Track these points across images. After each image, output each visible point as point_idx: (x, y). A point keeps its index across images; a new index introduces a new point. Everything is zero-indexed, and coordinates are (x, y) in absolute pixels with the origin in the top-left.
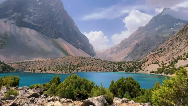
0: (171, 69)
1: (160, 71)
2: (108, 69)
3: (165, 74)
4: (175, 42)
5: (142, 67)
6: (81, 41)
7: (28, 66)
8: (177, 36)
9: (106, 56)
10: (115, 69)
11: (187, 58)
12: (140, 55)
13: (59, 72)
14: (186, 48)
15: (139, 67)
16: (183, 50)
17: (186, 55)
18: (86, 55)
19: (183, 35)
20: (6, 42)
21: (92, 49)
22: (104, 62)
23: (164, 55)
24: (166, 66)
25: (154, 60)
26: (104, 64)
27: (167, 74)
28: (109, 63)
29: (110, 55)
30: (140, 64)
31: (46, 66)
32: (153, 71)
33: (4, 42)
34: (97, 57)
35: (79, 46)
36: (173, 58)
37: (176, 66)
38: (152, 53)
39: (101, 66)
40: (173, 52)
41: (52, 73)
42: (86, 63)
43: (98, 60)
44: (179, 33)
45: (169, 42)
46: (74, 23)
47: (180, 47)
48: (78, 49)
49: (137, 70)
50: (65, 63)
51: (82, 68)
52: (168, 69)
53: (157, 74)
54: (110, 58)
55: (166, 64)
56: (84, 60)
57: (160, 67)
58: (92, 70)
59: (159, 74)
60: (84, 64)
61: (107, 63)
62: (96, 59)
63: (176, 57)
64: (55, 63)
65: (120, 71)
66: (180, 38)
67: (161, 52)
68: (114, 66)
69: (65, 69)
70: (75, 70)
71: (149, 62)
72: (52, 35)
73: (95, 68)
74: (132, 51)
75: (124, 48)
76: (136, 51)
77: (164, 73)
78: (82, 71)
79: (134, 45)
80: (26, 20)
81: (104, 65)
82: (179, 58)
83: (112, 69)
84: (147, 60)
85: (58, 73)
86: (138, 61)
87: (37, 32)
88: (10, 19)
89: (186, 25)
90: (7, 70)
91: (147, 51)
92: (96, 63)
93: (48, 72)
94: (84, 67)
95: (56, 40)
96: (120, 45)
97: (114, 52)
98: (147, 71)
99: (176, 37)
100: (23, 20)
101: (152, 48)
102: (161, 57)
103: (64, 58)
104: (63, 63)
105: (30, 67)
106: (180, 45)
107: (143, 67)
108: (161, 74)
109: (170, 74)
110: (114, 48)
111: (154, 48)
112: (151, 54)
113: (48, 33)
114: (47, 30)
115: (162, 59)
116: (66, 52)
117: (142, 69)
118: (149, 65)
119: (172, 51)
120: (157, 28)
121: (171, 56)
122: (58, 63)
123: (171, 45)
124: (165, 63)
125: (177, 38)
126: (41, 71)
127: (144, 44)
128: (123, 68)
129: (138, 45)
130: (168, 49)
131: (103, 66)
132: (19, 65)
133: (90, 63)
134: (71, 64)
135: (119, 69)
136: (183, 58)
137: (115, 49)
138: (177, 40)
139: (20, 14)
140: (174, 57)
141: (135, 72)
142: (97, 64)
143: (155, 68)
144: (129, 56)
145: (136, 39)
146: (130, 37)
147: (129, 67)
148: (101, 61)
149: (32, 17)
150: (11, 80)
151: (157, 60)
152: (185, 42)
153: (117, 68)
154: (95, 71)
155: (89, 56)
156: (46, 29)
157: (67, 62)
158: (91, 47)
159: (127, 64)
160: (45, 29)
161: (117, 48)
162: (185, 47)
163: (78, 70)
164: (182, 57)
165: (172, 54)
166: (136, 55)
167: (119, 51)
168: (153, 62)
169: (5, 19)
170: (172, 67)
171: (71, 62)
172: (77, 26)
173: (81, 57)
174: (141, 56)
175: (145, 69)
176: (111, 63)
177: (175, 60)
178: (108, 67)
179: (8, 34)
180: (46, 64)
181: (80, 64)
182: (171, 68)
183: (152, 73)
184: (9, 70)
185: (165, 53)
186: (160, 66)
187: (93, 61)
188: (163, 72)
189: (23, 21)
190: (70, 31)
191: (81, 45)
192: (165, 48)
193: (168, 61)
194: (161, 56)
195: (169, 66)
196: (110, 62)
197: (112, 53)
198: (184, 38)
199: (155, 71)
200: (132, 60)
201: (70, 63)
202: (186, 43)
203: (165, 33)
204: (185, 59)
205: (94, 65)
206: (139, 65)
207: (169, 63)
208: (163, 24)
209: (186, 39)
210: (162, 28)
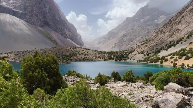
1: (146, 60)
2: (99, 58)
3: (150, 62)
5: (129, 56)
6: (69, 31)
7: (18, 57)
8: (162, 29)
10: (106, 58)
12: (126, 45)
14: (168, 40)
15: (127, 56)
16: (166, 42)
17: (168, 46)
21: (80, 39)
22: (95, 52)
24: (150, 56)
26: (96, 54)
27: (152, 62)
28: (100, 53)
29: (98, 45)
32: (139, 60)
35: (67, 36)
36: (156, 48)
37: (160, 55)
38: (139, 44)
39: (93, 56)
40: (157, 43)
45: (154, 34)
47: (163, 39)
49: (125, 59)
50: (56, 53)
52: (153, 58)
53: (143, 62)
55: (150, 53)
56: (75, 50)
57: (145, 57)
58: (85, 60)
59: (145, 62)
60: (76, 53)
61: (97, 53)
62: (87, 49)
63: (159, 47)
65: (110, 60)
66: (164, 31)
67: (147, 43)
68: (104, 56)
70: (68, 60)
71: (135, 52)
72: (37, 23)
73: (87, 57)
75: (112, 38)
76: (122, 41)
77: (149, 61)
78: (76, 61)
79: (121, 36)
81: (95, 55)
82: (162, 49)
83: (103, 58)
84: (134, 50)
86: (126, 51)
89: (171, 19)
91: (132, 41)
92: (87, 53)
96: (107, 35)
97: (102, 42)
99: (160, 29)
101: (137, 39)
103: (54, 48)
104: (54, 53)
107: (130, 56)
108: (146, 63)
109: (155, 63)
111: (139, 39)
112: (137, 45)
113: (33, 21)
116: (55, 42)
117: (129, 58)
118: (135, 54)
120: (143, 20)
121: (155, 47)
123: (156, 36)
125: (162, 31)
127: (131, 35)
128: (113, 58)
129: (124, 36)
131: (95, 56)
132: (8, 56)
133: (81, 53)
134: (63, 55)
135: (109, 59)
136: (165, 48)
137: (103, 39)
141: (123, 61)
142: (89, 54)
144: (116, 46)
145: (123, 30)
146: (117, 27)
153: (107, 57)
155: (78, 46)
156: (30, 16)
160: (28, 16)
161: (105, 38)
166: (122, 45)
167: (106, 41)
168: (139, 52)
171: (63, 52)
173: (72, 47)
175: (132, 58)
178: (100, 57)
181: (72, 54)
182: (155, 57)
183: (138, 62)
185: (150, 44)
186: (145, 55)
191: (70, 35)
192: (150, 39)
193: (152, 51)
194: (146, 47)
195: (153, 55)
197: (100, 43)
198: (168, 31)
199: (142, 60)
200: (118, 50)
203: (150, 25)
204: (166, 50)
205: (86, 55)
206: (127, 54)
207: (153, 53)
208: (149, 16)
209: (169, 32)
210: (147, 20)
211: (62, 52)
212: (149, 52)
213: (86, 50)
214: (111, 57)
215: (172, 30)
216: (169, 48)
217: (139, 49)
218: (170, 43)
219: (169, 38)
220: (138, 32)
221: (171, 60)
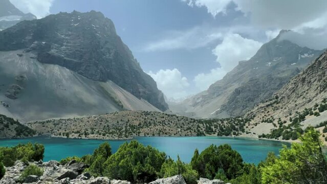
0: (294, 131)
1: (275, 134)
2: (188, 131)
3: (283, 139)
4: (300, 85)
5: (245, 127)
6: (144, 86)
7: (58, 127)
8: (304, 76)
9: (186, 109)
10: (200, 130)
11: (320, 112)
12: (242, 107)
13: (108, 136)
14: (319, 95)
15: (240, 128)
16: (314, 99)
17: (319, 107)
18: (152, 108)
19: (314, 75)
20: (22, 88)
21: (162, 98)
22: (182, 120)
23: (282, 108)
24: (285, 126)
25: (265, 115)
26: (183, 123)
27: (288, 139)
28: (191, 122)
29: (193, 108)
30: (242, 123)
31: (86, 127)
32: (263, 134)
33: (19, 89)
34: (171, 112)
35: (141, 94)
36: (297, 112)
37: (303, 125)
38: (262, 105)
39: (178, 127)
40: (297, 103)
41: (96, 138)
42: (152, 122)
43: (172, 116)
44: (307, 70)
45: (290, 87)
46: (133, 57)
47: (308, 95)
48: (140, 99)
49: (237, 133)
50: (118, 122)
51: (146, 130)
52: (289, 130)
53: (270, 139)
54: (192, 113)
55: (285, 122)
56: (149, 116)
57: (276, 128)
58: (163, 133)
59: (274, 139)
60: (150, 123)
61: (187, 122)
62: (169, 116)
63: (301, 111)
64: (102, 123)
65: (208, 135)
66: (308, 79)
67: (277, 103)
68: (198, 126)
69: (118, 131)
70: (134, 133)
71: (256, 119)
72: (96, 76)
73: (167, 129)
74: (229, 102)
75: (215, 96)
76: (235, 101)
77: (282, 137)
78: (146, 135)
79: (232, 92)
80: (53, 51)
81: (182, 125)
82: (308, 112)
83: (196, 131)
84: (254, 116)
85: (107, 138)
86: (239, 117)
87: (72, 71)
88: (28, 51)
89: (318, 58)
90: (24, 134)
91: (252, 101)
92: (169, 121)
93: (91, 136)
94: (149, 129)
95: (103, 84)
96: (208, 91)
97: (199, 103)
98: (254, 133)
99: (301, 77)
100: (50, 52)
101: (261, 96)
102: (278, 111)
103: (116, 114)
104: (115, 123)
105: (60, 128)
106: (309, 91)
107: (247, 127)
108: (277, 140)
109: (293, 139)
110: (199, 97)
111: (265, 96)
112: (260, 106)
113: (90, 72)
114: (88, 68)
115: (278, 115)
116: (120, 104)
117: (245, 131)
118: (257, 124)
119: (295, 101)
120: (270, 63)
121: (294, 109)
122: (107, 121)
123: (293, 90)
124: (283, 121)
125: (304, 80)
126: (79, 136)
127: (249, 90)
128: (214, 130)
129: (238, 92)
130: (289, 97)
131: (181, 127)
132: (44, 126)
133: (159, 122)
134: (128, 124)
135: (207, 132)
136: (314, 112)
137: (201, 99)
138: (304, 82)
139: (44, 43)
140: (299, 111)
141: (233, 136)
142: (171, 124)
143: (267, 128)
144: (224, 110)
145: (235, 81)
146: (225, 78)
147: (224, 129)
148: (177, 118)
149: (64, 47)
150: (31, 151)
151: (270, 117)
152: (317, 86)
153: (204, 129)
154: (167, 135)
155: (158, 110)
156: (87, 66)
157: (122, 120)
158: (160, 96)
159: (220, 122)
160: (84, 67)
161: (203, 96)
162: (317, 94)
163: (139, 133)
164: (313, 110)
165: (296, 105)
166: (235, 108)
167: (206, 102)
168: (264, 119)
169: (20, 52)
170: (295, 127)
171: (129, 121)
172: (137, 61)
173: (145, 112)
174: (242, 110)
175: (250, 131)
176: (194, 121)
177: (300, 115)
178: (189, 128)
179: (25, 76)
180: (87, 123)
181: (142, 124)
182: (293, 128)
183: (262, 138)
184: (27, 133)
185: (283, 104)
186: (275, 125)
187: (164, 119)
188: (280, 136)
189: (49, 55)
190: (127, 69)
191: (144, 93)
192: (284, 95)
193: (289, 118)
194: (277, 109)
195: (290, 126)
196: (192, 119)
197: (195, 105)
198: (315, 80)
199: (268, 134)
200: (228, 117)
201: (127, 122)
202: (319, 88)
203: (283, 72)
204: (317, 114)
205: (165, 124)
206: (240, 124)
207: (291, 121)
208: (280, 56)
209: (319, 80)
210: (278, 64)
211: (127, 120)
212: (283, 120)
213: (167, 116)
214: (210, 128)
215: (324, 78)
216: (322, 111)
217: (263, 115)
218: (323, 102)
219: (321, 92)
220: (262, 85)
221: (325, 134)
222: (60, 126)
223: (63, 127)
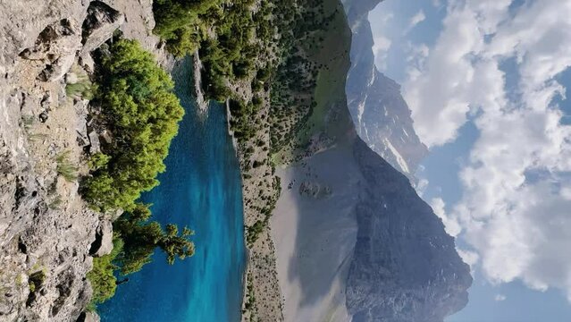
20: (315, 196)
33: (314, 194)
87: (353, 252)
114: (363, 276)
179: (333, 195)
222: (265, 265)
223: (263, 271)
